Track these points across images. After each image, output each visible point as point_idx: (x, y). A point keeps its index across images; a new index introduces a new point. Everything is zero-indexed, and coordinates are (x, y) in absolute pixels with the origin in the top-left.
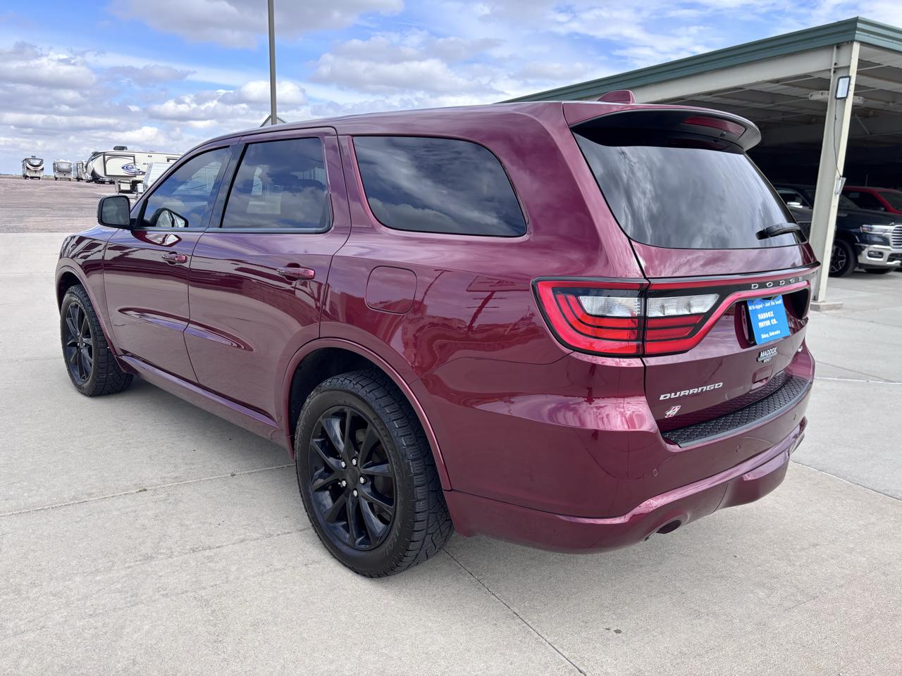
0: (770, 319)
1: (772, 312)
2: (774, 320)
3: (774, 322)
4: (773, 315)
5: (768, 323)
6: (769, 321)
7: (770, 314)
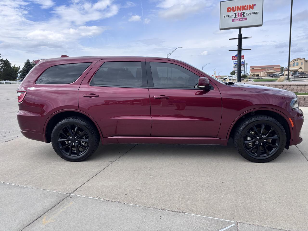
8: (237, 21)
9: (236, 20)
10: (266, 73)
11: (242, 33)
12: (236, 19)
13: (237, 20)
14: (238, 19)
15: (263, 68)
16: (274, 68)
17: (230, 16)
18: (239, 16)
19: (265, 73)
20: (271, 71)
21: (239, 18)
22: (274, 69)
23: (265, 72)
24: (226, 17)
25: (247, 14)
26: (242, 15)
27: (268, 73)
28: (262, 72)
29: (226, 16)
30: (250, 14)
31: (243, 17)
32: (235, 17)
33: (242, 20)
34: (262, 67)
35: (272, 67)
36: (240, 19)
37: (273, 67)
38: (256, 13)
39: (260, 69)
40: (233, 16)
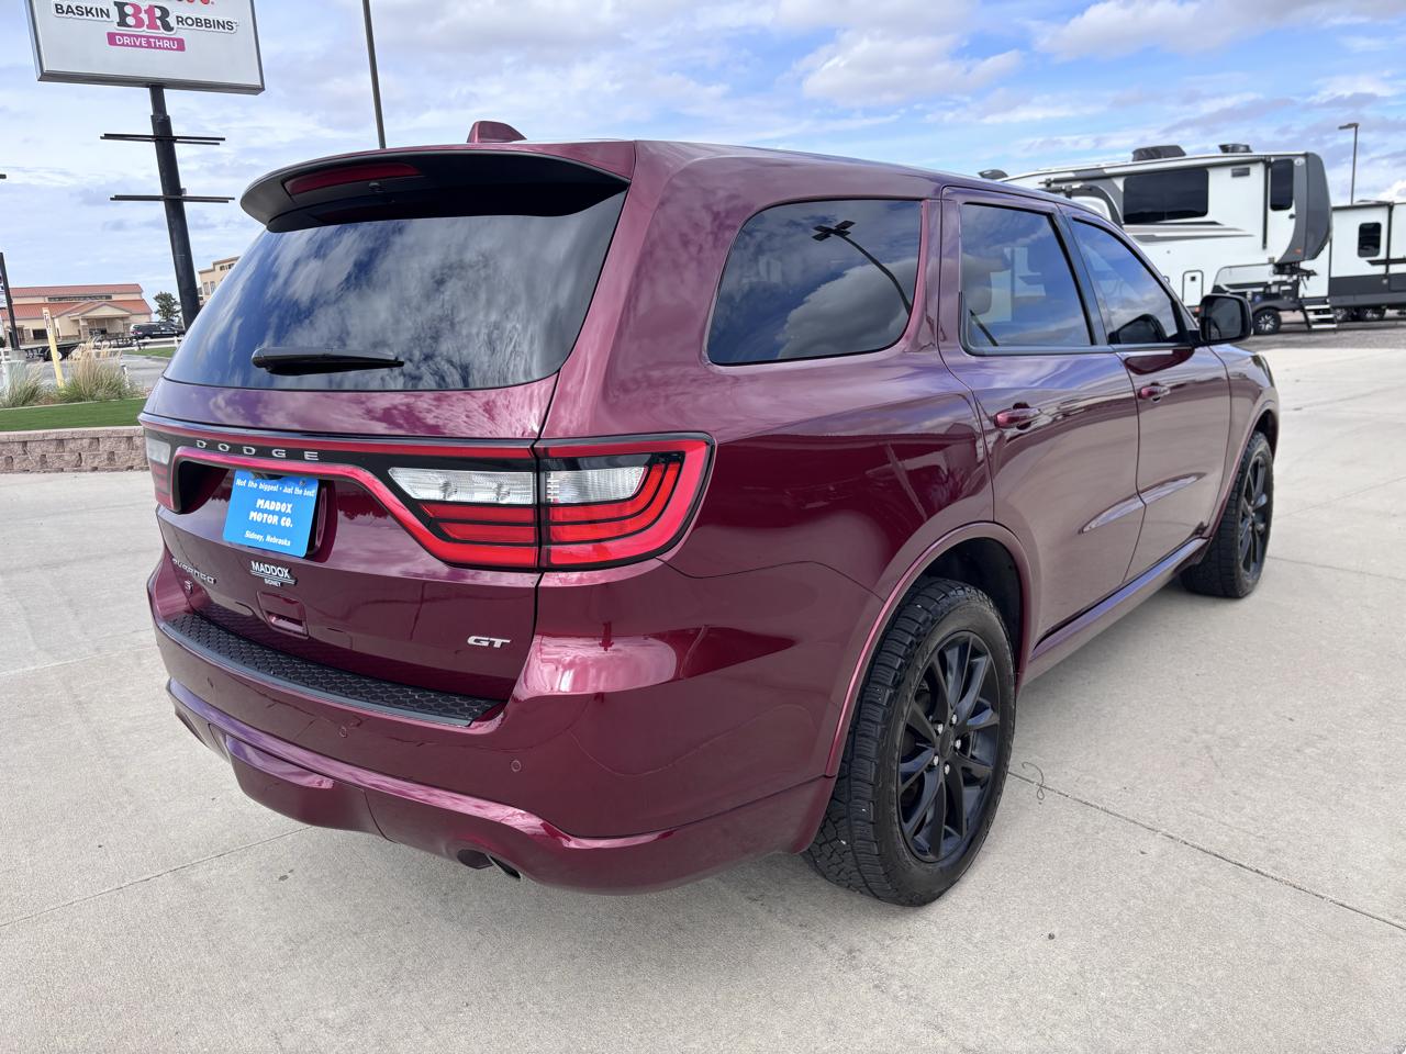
0: (280, 514)
1: (290, 506)
2: (289, 519)
3: (287, 522)
4: (289, 511)
5: (273, 520)
6: (276, 518)
7: (286, 508)
8: (135, 46)
9: (127, 40)
10: (82, 323)
11: (168, 114)
12: (130, 36)
13: (134, 42)
14: (137, 37)
15: (60, 299)
16: (114, 298)
17: (89, 12)
18: (140, 23)
19: (77, 321)
20: (106, 312)
21: (144, 31)
22: (115, 304)
23: (75, 315)
24: (71, 15)
25: (180, 20)
26: (159, 23)
27: (90, 321)
28: (58, 317)
29: (69, 10)
30: (197, 22)
31: (162, 32)
32: (122, 23)
33: (160, 48)
34: (52, 294)
35: (103, 295)
36: (148, 37)
37: (106, 292)
38: (224, 27)
39: (47, 301)
40: (108, 16)
